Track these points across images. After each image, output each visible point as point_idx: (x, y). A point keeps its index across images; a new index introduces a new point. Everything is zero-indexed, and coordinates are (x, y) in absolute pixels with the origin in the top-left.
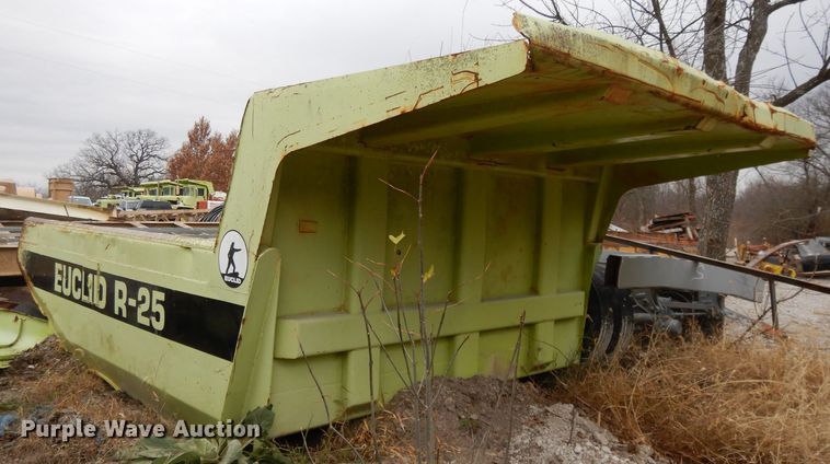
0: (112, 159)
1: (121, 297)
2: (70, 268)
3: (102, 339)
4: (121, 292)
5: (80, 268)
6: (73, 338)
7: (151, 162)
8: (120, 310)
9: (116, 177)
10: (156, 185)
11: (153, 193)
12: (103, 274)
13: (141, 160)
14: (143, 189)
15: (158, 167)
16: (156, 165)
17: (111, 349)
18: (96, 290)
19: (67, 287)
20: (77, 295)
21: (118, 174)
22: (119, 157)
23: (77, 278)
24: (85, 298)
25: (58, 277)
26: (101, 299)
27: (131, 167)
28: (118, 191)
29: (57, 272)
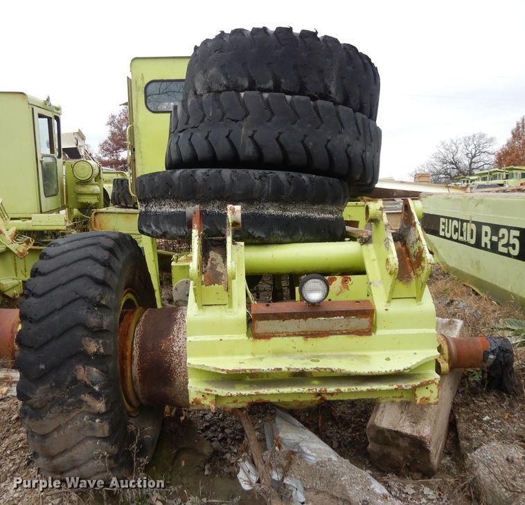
0: (453, 158)
1: (486, 235)
2: (450, 220)
3: (472, 263)
4: (486, 233)
5: (458, 220)
6: (452, 264)
7: (482, 157)
8: (486, 244)
9: (456, 171)
10: (487, 173)
11: (484, 179)
12: (473, 222)
13: (475, 156)
14: (476, 177)
15: (488, 159)
16: (486, 159)
17: (479, 269)
18: (469, 232)
19: (448, 232)
20: (455, 237)
21: (457, 168)
22: (459, 156)
23: (455, 226)
24: (460, 238)
25: (442, 227)
26: (472, 238)
27: (467, 163)
28: (458, 180)
29: (441, 223)
